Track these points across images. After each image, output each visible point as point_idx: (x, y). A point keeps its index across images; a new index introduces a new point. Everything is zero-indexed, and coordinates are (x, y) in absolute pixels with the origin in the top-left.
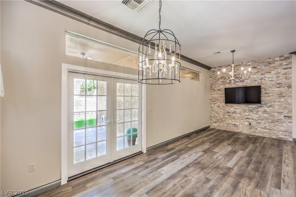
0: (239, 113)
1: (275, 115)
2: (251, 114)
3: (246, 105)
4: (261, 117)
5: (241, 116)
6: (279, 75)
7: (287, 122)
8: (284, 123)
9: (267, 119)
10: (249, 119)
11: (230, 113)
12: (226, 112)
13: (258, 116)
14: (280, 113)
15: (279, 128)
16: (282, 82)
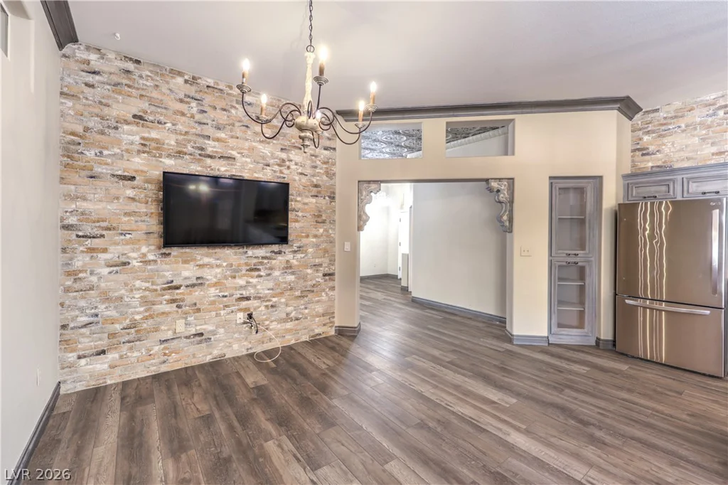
0: (215, 285)
1: (308, 274)
2: (254, 281)
3: (241, 250)
4: (278, 285)
5: (221, 294)
6: (315, 162)
7: (327, 290)
8: (323, 294)
9: (291, 289)
10: (248, 299)
11: (178, 288)
12: (158, 288)
13: (271, 285)
14: (316, 266)
15: (314, 309)
16: (320, 183)
